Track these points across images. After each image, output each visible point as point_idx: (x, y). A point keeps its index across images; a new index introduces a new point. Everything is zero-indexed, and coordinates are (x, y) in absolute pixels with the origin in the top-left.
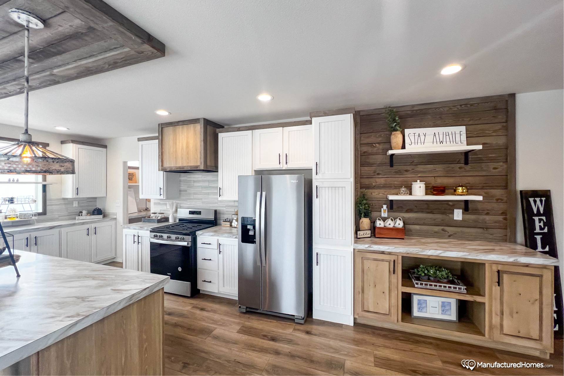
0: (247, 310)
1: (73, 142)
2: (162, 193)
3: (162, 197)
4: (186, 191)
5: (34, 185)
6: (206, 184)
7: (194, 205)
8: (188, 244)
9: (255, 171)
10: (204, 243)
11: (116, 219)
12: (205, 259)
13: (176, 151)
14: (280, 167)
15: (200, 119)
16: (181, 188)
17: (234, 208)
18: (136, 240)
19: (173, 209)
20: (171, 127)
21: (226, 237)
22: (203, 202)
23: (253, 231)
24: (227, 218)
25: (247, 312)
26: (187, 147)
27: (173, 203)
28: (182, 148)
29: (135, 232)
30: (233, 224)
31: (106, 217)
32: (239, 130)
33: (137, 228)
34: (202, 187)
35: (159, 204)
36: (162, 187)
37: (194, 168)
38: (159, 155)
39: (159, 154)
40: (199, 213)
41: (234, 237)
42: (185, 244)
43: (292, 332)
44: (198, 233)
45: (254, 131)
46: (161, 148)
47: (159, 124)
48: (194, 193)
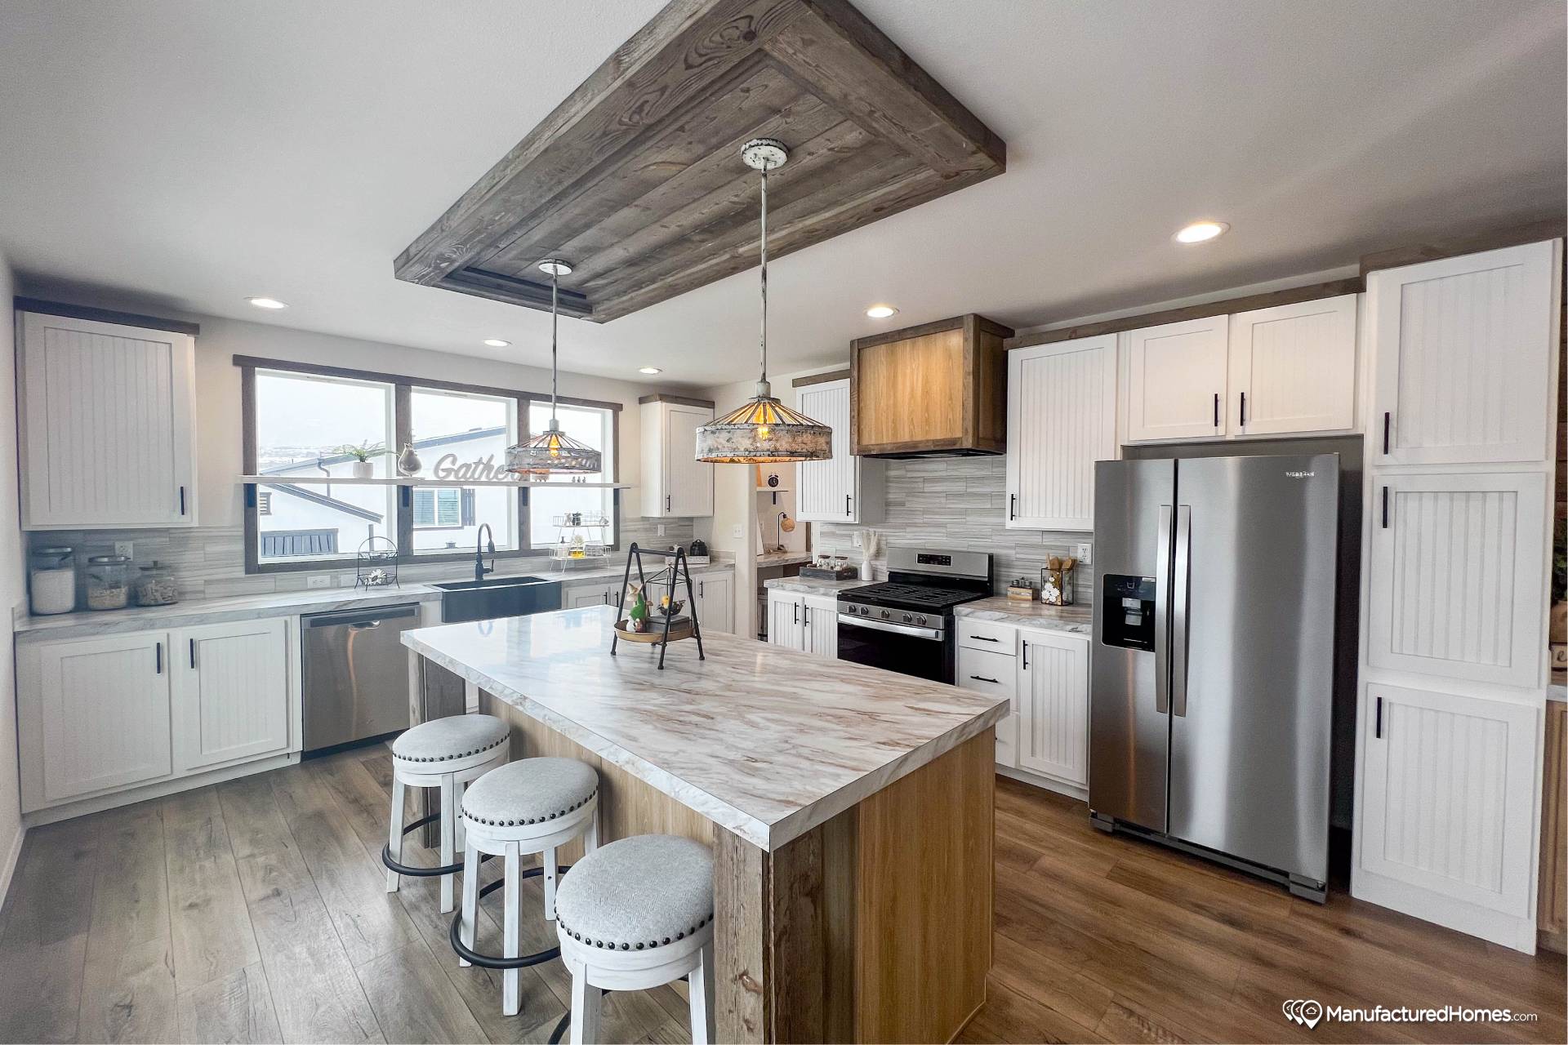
0: (1116, 828)
1: (664, 397)
2: (851, 508)
3: (850, 519)
4: (903, 504)
5: (599, 489)
6: (959, 487)
7: (923, 541)
8: (937, 633)
9: (1123, 447)
10: (978, 638)
11: (733, 566)
12: (978, 678)
13: (895, 405)
14: (1216, 432)
15: (965, 318)
16: (891, 496)
17: (1046, 551)
18: (800, 616)
19: (869, 548)
20: (883, 346)
21: (1041, 626)
22: (949, 535)
23: (1139, 615)
24: (1023, 579)
25: (1114, 834)
26: (926, 393)
27: (868, 535)
28: (912, 396)
29: (797, 597)
30: (1045, 595)
31: (714, 561)
32: (1073, 336)
33: (802, 588)
34: (948, 495)
35: (833, 534)
36: (851, 495)
37: (942, 445)
38: (852, 417)
39: (853, 414)
40: (945, 560)
41: (1070, 627)
42: (929, 633)
43: (1289, 918)
44: (960, 610)
45: (1122, 334)
46: (856, 399)
47: (852, 342)
48: (923, 511)
